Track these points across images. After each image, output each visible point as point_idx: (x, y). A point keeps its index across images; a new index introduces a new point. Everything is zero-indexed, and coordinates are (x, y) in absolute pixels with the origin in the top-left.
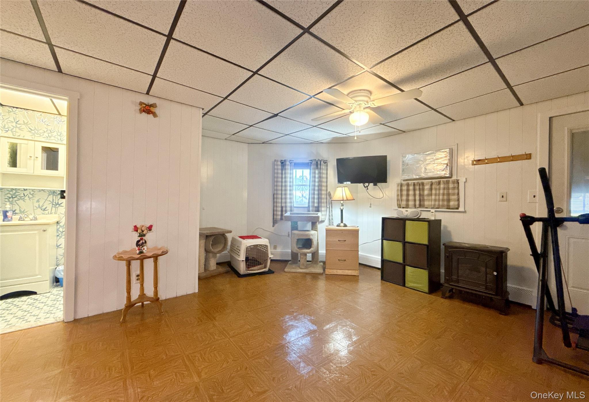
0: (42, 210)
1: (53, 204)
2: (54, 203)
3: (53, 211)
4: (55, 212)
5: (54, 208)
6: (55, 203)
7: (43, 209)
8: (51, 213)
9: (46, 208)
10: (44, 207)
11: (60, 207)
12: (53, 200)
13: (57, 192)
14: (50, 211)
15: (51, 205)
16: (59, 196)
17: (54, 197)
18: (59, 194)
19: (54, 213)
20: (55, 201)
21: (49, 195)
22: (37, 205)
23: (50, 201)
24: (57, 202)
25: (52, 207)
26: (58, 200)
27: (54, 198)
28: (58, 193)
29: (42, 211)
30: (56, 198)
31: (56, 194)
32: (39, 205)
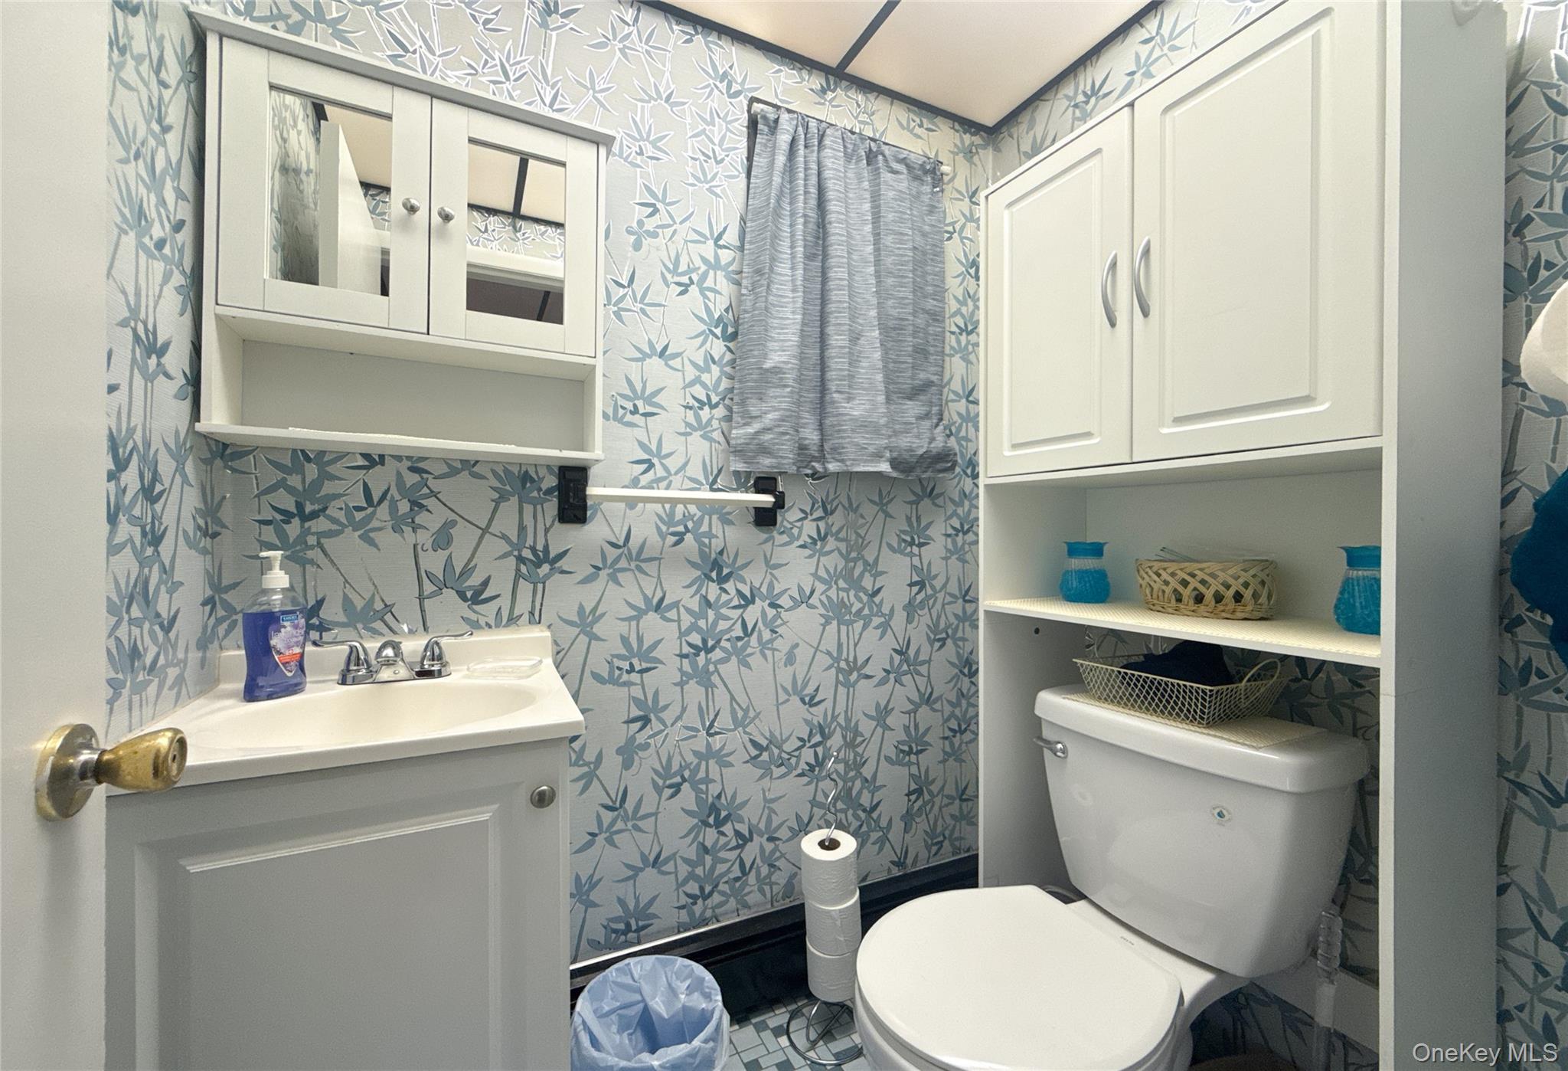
0: (464, 598)
1: (521, 559)
2: (527, 554)
3: (523, 606)
4: (532, 613)
5: (525, 587)
6: (533, 549)
7: (469, 594)
8: (513, 620)
9: (486, 583)
10: (475, 580)
11: (557, 576)
12: (522, 529)
13: (541, 480)
14: (504, 602)
15: (512, 561)
16: (552, 507)
17: (528, 509)
18: (549, 492)
19: (526, 617)
20: (530, 542)
21: (503, 497)
22: (435, 562)
23: (504, 537)
24: (540, 547)
25: (518, 574)
26: (547, 531)
27: (528, 521)
28: (545, 486)
29: (463, 608)
30: (535, 517)
31: (535, 494)
32: (449, 563)
